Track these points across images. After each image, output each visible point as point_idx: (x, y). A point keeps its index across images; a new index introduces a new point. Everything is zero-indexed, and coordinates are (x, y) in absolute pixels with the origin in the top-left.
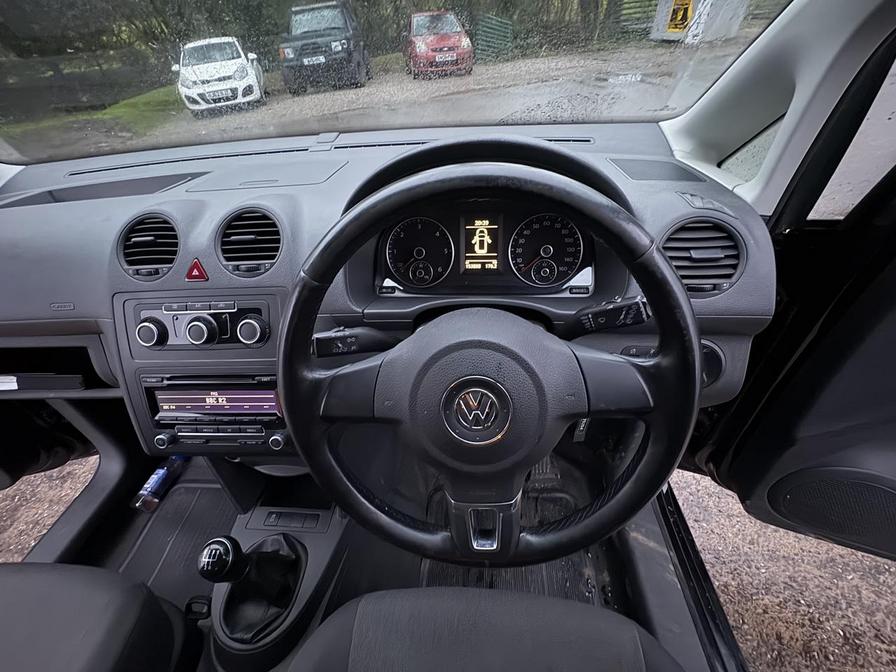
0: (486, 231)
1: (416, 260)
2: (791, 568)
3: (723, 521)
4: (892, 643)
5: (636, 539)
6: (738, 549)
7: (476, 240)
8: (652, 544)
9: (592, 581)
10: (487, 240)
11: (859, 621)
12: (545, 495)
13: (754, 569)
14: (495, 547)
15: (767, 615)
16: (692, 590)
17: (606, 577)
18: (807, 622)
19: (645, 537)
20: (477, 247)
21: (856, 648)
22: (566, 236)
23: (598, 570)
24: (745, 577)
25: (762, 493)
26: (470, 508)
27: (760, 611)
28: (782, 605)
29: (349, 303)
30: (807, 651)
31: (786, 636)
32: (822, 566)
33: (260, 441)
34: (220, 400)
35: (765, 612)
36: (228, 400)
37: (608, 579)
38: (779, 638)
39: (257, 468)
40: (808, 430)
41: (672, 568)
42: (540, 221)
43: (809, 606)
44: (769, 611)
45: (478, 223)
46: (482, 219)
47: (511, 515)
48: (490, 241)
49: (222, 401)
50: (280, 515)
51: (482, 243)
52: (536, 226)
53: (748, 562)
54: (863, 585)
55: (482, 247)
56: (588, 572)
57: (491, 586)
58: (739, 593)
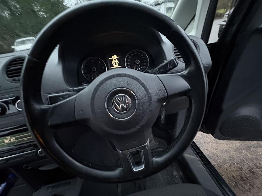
0: (116, 59)
1: (94, 72)
2: (228, 154)
3: (206, 145)
4: (261, 168)
5: (187, 157)
6: (213, 152)
7: (113, 62)
8: (192, 157)
9: (177, 176)
10: (117, 62)
11: (251, 164)
12: (155, 151)
13: (219, 157)
14: (143, 168)
15: (227, 171)
16: (208, 168)
17: (181, 173)
18: (239, 169)
19: (189, 155)
20: (114, 65)
21: (254, 173)
22: (142, 57)
23: (178, 172)
24: (218, 161)
25: (217, 130)
26: (128, 152)
27: (225, 170)
28: (230, 166)
29: (67, 87)
30: (242, 178)
31: (235, 175)
32: (235, 151)
33: (34, 154)
34: (12, 140)
35: (227, 170)
36: (16, 139)
37: (181, 174)
38: (233, 177)
39: (41, 169)
40: (226, 106)
41: (200, 163)
42: (133, 53)
43: (237, 164)
44: (228, 169)
45: (113, 56)
46: (114, 55)
47: (147, 150)
48: (118, 62)
49: (13, 140)
50: (53, 187)
51: (115, 63)
52: (132, 55)
53: (217, 155)
54: (248, 153)
55: (116, 64)
56: (175, 173)
57: (144, 189)
58: (218, 166)
